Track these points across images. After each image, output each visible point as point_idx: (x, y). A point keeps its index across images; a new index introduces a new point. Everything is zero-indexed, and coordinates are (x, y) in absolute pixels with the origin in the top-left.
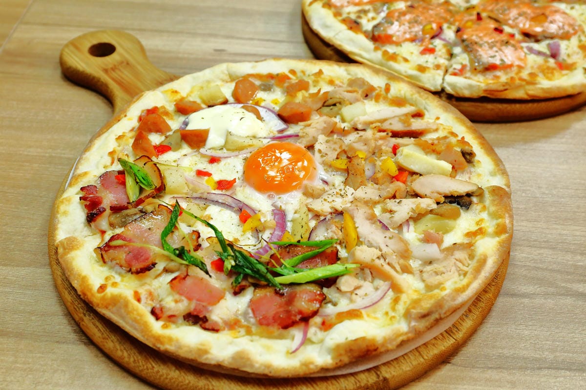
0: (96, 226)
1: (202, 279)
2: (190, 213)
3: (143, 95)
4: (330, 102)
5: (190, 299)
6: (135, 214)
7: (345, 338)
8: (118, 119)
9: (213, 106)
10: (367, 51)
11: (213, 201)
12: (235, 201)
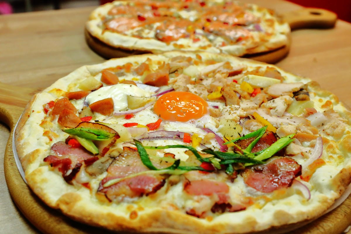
0: (78, 182)
1: (202, 180)
2: (150, 147)
3: (36, 97)
4: (173, 70)
5: (209, 194)
6: (107, 160)
7: (329, 177)
8: (28, 115)
9: (95, 90)
10: (162, 47)
11: (154, 138)
12: (170, 132)
